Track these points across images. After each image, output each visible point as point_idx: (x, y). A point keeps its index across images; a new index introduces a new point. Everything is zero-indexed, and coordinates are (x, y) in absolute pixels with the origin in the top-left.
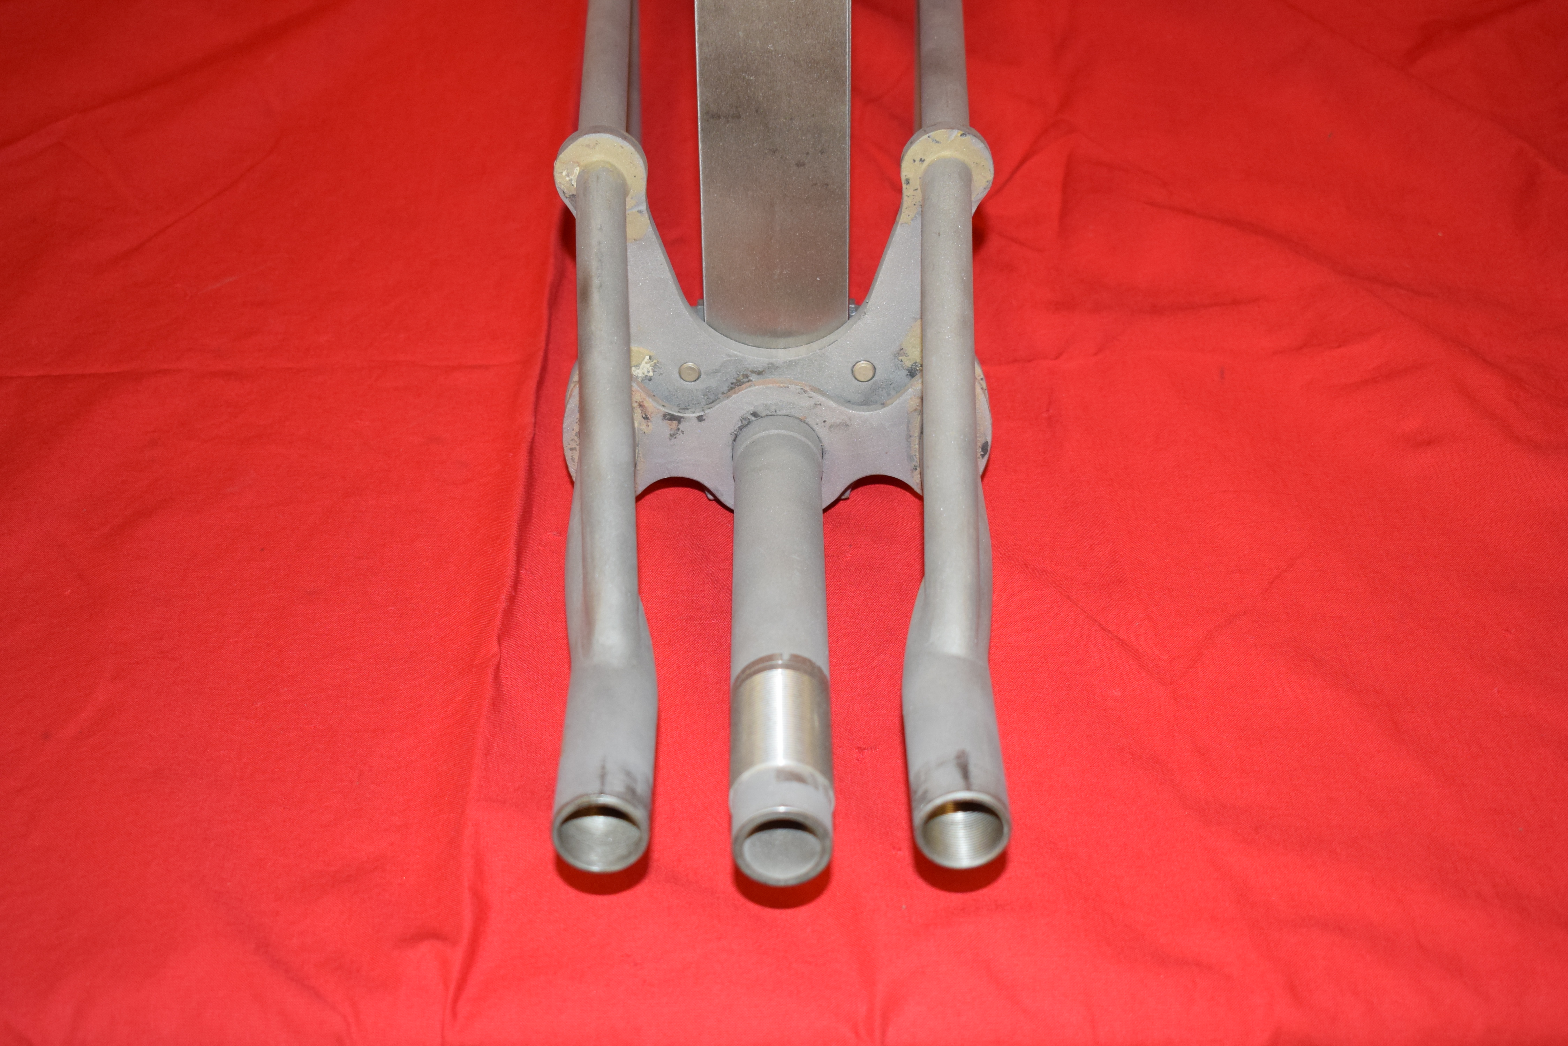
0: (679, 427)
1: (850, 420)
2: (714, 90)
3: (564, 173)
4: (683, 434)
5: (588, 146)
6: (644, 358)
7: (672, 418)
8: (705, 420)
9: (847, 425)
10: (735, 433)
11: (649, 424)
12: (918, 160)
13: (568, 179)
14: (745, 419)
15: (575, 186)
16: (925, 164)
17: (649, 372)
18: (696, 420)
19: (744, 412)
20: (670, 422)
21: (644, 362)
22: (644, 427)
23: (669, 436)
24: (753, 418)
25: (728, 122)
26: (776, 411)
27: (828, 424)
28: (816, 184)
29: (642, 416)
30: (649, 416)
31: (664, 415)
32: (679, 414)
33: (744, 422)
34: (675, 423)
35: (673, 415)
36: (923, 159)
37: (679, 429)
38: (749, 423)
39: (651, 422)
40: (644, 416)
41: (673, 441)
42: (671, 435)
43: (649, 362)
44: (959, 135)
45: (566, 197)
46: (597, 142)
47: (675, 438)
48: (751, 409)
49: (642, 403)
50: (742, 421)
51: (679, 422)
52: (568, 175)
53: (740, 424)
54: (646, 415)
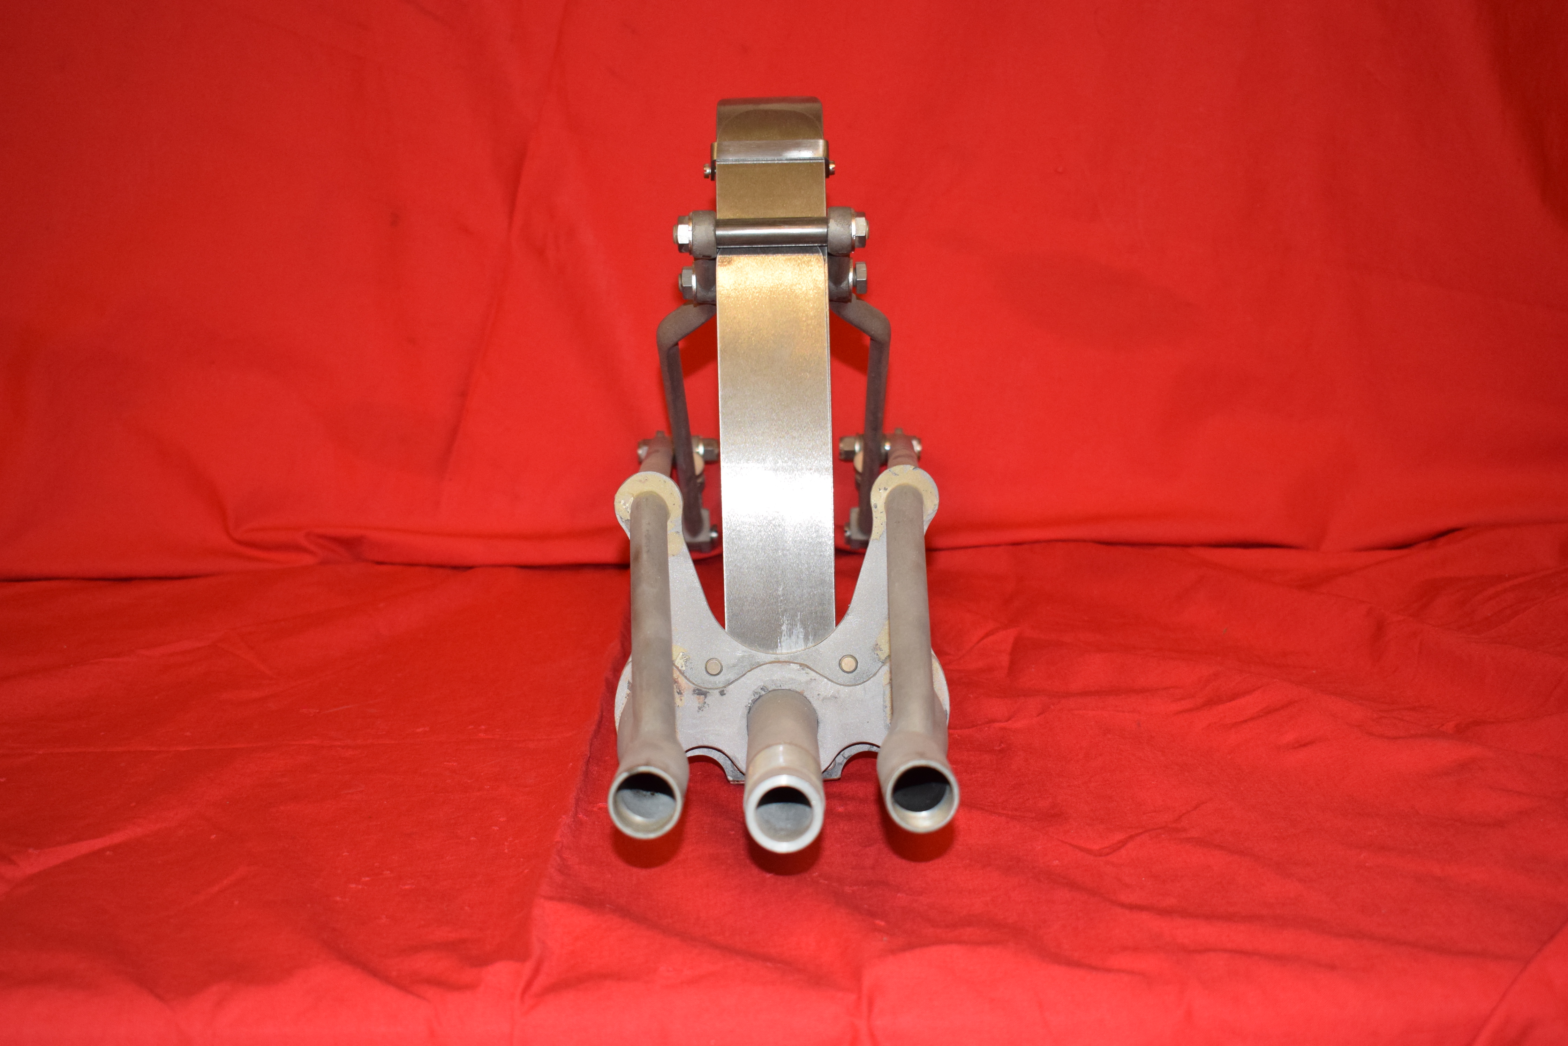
0: (705, 700)
1: (838, 693)
3: (623, 502)
4: (709, 707)
5: (640, 481)
6: (679, 655)
7: (700, 693)
8: (725, 694)
9: (836, 698)
10: (749, 705)
11: (682, 698)
12: (881, 488)
13: (624, 507)
14: (756, 693)
15: (630, 512)
16: (889, 492)
17: (682, 667)
18: (718, 695)
19: (755, 687)
20: (698, 696)
21: (678, 658)
22: (678, 701)
23: (697, 709)
24: (764, 691)
26: (780, 686)
27: (821, 697)
29: (677, 692)
30: (682, 691)
31: (694, 691)
32: (706, 689)
33: (756, 695)
34: (702, 697)
35: (701, 690)
36: (884, 487)
37: (705, 703)
38: (761, 696)
39: (684, 696)
41: (701, 713)
42: (700, 708)
43: (682, 658)
44: (912, 469)
45: (623, 522)
46: (648, 477)
47: (702, 710)
48: (761, 684)
49: (676, 680)
50: (754, 695)
51: (706, 697)
52: (625, 504)
53: (753, 697)
54: (680, 691)
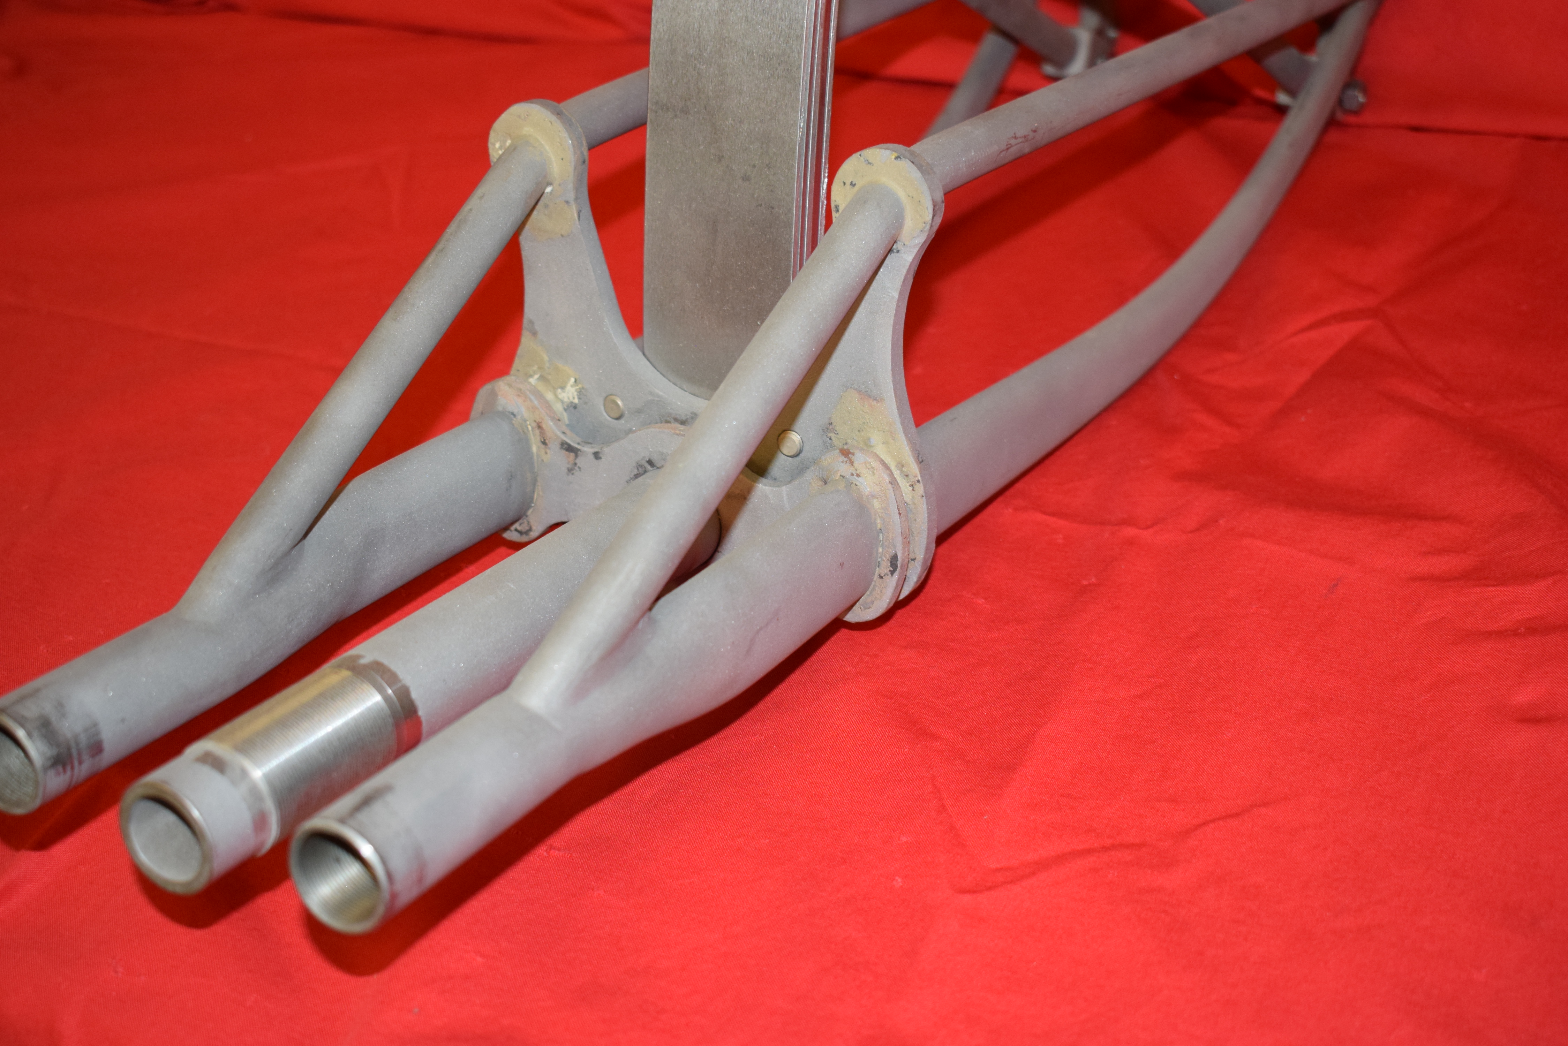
0: (577, 461)
1: (749, 492)
2: (665, 76)
4: (580, 471)
6: (569, 380)
7: (569, 449)
8: (600, 458)
10: (632, 481)
11: (548, 451)
12: (848, 183)
14: (641, 466)
16: (856, 188)
17: (574, 398)
18: (592, 457)
19: (640, 458)
20: (567, 453)
21: (569, 385)
22: (542, 452)
23: (565, 470)
24: (649, 467)
25: (676, 116)
28: (761, 205)
29: (541, 440)
30: (547, 441)
31: (563, 444)
32: (579, 447)
33: (640, 469)
34: (572, 455)
35: (569, 445)
36: (854, 183)
37: (575, 464)
38: (645, 472)
39: (549, 449)
40: (542, 440)
41: (570, 477)
42: (567, 470)
43: (574, 386)
44: (893, 157)
46: (528, 114)
47: (572, 474)
48: (647, 455)
50: (638, 469)
51: (577, 456)
52: (503, 146)
53: (636, 472)
54: (545, 440)
